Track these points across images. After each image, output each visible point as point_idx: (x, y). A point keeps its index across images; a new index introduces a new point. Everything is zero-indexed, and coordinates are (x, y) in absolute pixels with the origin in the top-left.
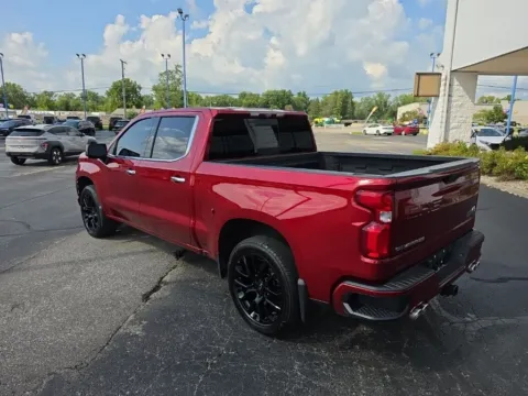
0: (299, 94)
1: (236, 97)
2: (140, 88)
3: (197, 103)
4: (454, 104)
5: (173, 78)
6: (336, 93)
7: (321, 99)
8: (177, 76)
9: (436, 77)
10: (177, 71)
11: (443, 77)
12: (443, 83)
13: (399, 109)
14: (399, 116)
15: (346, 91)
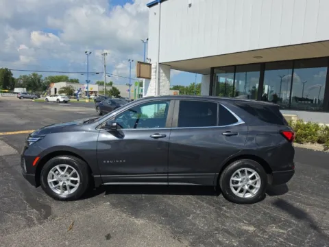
9: (149, 66)
11: (153, 66)
12: (153, 71)
15: (6, 69)
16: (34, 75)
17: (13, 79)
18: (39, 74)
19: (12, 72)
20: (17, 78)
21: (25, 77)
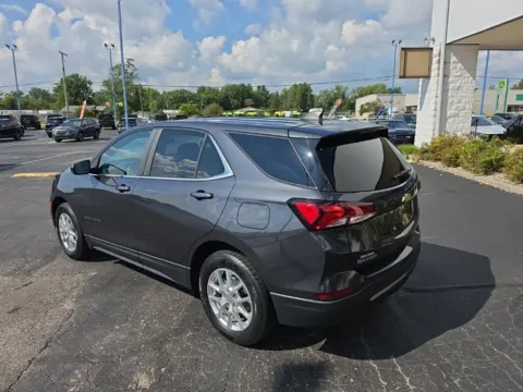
0: (259, 87)
1: (195, 91)
2: (90, 83)
3: (154, 98)
4: (451, 86)
5: (126, 72)
6: (296, 86)
7: (280, 93)
8: (130, 71)
9: (426, 53)
10: (129, 65)
11: (435, 52)
12: (435, 60)
13: (358, 101)
14: (358, 108)
15: (305, 84)
16: (338, 88)
17: (312, 96)
18: (344, 85)
19: (312, 87)
20: (318, 94)
21: (325, 92)
